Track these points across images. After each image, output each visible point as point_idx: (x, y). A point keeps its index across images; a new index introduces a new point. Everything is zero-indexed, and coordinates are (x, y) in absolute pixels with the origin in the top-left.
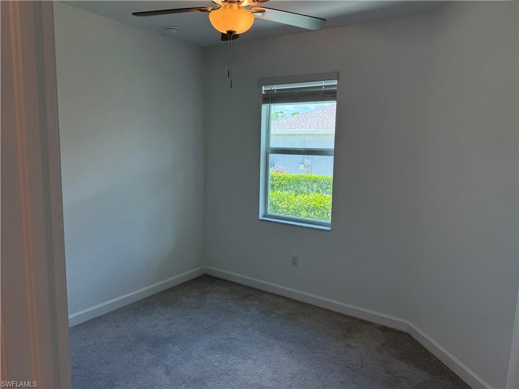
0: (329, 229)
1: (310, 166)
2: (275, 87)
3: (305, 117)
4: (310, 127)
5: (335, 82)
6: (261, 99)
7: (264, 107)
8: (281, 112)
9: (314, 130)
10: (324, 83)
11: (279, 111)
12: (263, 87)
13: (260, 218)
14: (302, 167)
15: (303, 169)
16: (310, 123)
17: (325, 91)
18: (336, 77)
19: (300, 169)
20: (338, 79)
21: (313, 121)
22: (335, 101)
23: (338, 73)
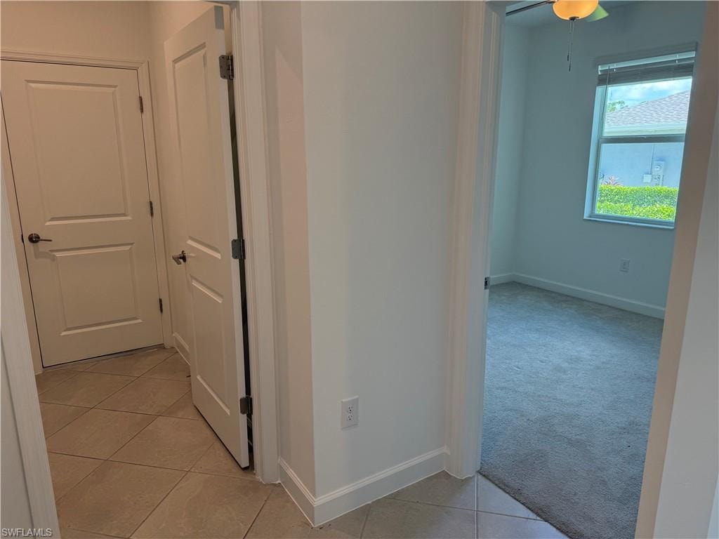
0: (672, 228)
1: (661, 177)
2: (615, 66)
3: (659, 105)
4: (666, 118)
5: (693, 54)
6: (597, 81)
7: (599, 90)
8: (619, 103)
9: (673, 123)
10: (678, 57)
11: (617, 101)
12: (600, 67)
13: (585, 217)
14: (648, 179)
15: (649, 181)
16: (667, 113)
17: (679, 65)
18: (694, 48)
19: (645, 181)
20: (696, 50)
21: (672, 111)
22: (691, 77)
23: (697, 43)
